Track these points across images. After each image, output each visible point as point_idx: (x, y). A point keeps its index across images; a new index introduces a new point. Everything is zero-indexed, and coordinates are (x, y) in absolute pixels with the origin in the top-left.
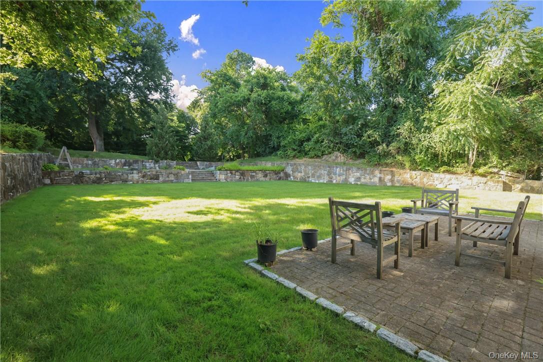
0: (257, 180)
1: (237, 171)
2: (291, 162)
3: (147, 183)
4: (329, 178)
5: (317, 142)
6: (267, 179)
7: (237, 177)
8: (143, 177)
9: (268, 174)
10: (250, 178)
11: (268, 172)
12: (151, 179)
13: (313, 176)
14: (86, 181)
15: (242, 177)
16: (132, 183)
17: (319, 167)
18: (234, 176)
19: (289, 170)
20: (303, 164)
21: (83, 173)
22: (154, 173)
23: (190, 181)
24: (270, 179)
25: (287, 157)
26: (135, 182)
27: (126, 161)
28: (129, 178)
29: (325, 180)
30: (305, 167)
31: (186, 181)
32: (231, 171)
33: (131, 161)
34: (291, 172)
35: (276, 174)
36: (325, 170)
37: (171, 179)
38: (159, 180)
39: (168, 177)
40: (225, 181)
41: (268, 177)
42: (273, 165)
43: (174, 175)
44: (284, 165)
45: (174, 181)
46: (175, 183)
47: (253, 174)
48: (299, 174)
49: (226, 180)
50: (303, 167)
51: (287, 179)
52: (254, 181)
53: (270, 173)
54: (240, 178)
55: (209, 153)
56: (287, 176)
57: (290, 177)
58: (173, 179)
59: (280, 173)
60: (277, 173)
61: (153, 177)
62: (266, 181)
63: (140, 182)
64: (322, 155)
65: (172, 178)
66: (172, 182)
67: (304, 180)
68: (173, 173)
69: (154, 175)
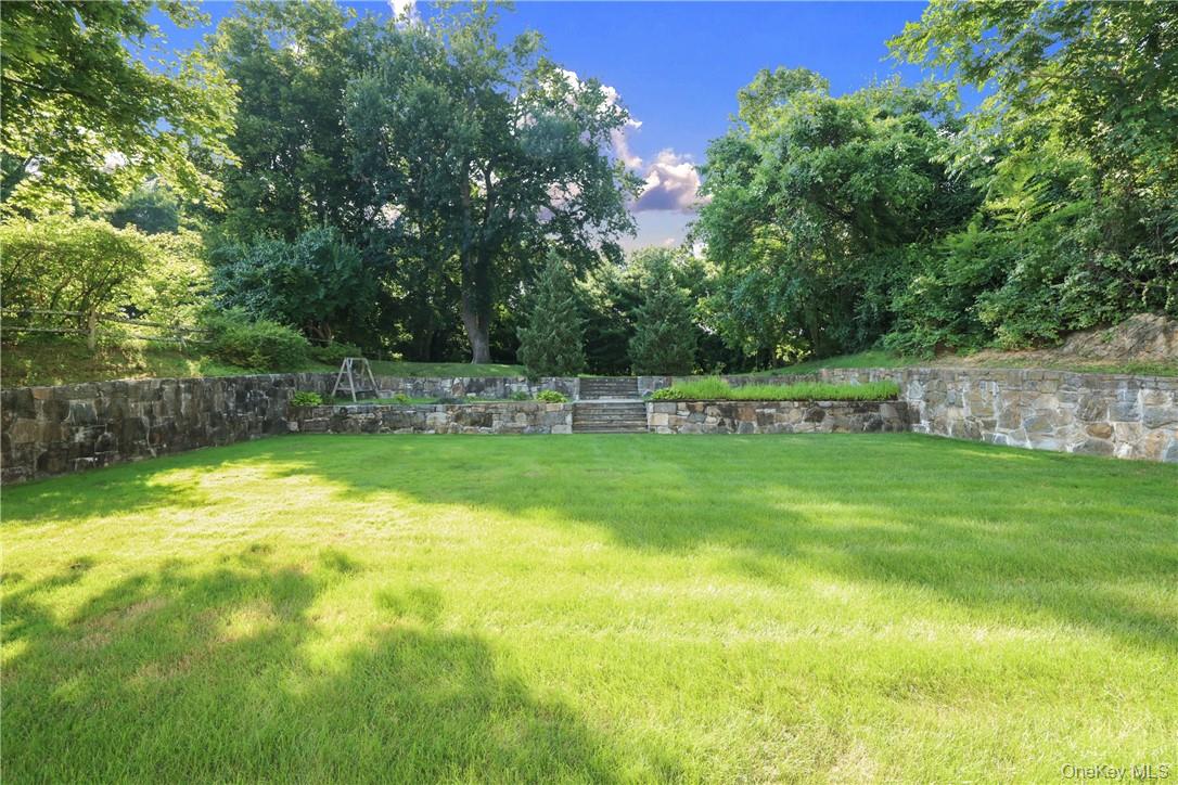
0: (785, 431)
1: (710, 403)
2: (922, 370)
3: (465, 435)
4: (1090, 432)
5: (1034, 282)
6: (824, 426)
7: (709, 419)
8: (458, 418)
9: (827, 412)
10: (755, 424)
11: (827, 403)
12: (473, 423)
13: (1010, 420)
14: (351, 426)
15: (727, 421)
16: (432, 432)
17: (1035, 382)
18: (699, 417)
19: (914, 397)
20: (965, 374)
21: (346, 410)
22: (481, 410)
23: (569, 430)
24: (835, 427)
25: (911, 350)
26: (440, 432)
27: (472, 380)
28: (428, 422)
29: (1071, 439)
30: (973, 387)
31: (557, 429)
32: (690, 402)
33: (482, 380)
34: (923, 404)
35: (858, 410)
36: (1065, 399)
37: (518, 424)
38: (491, 426)
39: (513, 419)
40: (669, 431)
41: (828, 420)
42: (865, 378)
43: (528, 414)
44: (897, 380)
45: (526, 431)
46: (529, 434)
47: (767, 411)
48: (952, 413)
49: (673, 428)
50: (966, 387)
51: (909, 429)
52: (770, 432)
53: (832, 407)
54: (722, 424)
55: (662, 352)
56: (907, 417)
57: (918, 421)
58: (525, 425)
59: (877, 408)
60: (861, 406)
61: (477, 419)
62: (816, 432)
63: (450, 431)
64: (1065, 334)
65: (522, 421)
66: (520, 431)
67: (971, 437)
68: (526, 408)
69: (481, 415)
